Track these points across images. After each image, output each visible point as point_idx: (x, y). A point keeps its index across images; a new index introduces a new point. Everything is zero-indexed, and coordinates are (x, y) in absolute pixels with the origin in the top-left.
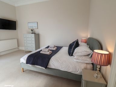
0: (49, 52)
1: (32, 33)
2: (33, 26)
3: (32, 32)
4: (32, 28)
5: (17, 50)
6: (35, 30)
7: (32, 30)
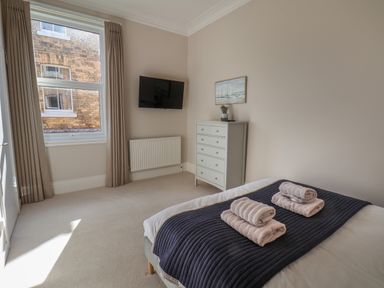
0: (267, 229)
1: (225, 120)
2: (230, 94)
3: (223, 116)
4: (224, 101)
5: (177, 170)
6: (235, 106)
7: (224, 109)
